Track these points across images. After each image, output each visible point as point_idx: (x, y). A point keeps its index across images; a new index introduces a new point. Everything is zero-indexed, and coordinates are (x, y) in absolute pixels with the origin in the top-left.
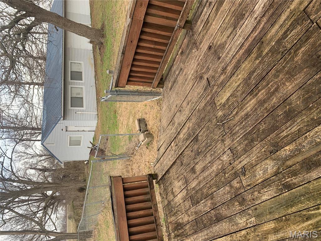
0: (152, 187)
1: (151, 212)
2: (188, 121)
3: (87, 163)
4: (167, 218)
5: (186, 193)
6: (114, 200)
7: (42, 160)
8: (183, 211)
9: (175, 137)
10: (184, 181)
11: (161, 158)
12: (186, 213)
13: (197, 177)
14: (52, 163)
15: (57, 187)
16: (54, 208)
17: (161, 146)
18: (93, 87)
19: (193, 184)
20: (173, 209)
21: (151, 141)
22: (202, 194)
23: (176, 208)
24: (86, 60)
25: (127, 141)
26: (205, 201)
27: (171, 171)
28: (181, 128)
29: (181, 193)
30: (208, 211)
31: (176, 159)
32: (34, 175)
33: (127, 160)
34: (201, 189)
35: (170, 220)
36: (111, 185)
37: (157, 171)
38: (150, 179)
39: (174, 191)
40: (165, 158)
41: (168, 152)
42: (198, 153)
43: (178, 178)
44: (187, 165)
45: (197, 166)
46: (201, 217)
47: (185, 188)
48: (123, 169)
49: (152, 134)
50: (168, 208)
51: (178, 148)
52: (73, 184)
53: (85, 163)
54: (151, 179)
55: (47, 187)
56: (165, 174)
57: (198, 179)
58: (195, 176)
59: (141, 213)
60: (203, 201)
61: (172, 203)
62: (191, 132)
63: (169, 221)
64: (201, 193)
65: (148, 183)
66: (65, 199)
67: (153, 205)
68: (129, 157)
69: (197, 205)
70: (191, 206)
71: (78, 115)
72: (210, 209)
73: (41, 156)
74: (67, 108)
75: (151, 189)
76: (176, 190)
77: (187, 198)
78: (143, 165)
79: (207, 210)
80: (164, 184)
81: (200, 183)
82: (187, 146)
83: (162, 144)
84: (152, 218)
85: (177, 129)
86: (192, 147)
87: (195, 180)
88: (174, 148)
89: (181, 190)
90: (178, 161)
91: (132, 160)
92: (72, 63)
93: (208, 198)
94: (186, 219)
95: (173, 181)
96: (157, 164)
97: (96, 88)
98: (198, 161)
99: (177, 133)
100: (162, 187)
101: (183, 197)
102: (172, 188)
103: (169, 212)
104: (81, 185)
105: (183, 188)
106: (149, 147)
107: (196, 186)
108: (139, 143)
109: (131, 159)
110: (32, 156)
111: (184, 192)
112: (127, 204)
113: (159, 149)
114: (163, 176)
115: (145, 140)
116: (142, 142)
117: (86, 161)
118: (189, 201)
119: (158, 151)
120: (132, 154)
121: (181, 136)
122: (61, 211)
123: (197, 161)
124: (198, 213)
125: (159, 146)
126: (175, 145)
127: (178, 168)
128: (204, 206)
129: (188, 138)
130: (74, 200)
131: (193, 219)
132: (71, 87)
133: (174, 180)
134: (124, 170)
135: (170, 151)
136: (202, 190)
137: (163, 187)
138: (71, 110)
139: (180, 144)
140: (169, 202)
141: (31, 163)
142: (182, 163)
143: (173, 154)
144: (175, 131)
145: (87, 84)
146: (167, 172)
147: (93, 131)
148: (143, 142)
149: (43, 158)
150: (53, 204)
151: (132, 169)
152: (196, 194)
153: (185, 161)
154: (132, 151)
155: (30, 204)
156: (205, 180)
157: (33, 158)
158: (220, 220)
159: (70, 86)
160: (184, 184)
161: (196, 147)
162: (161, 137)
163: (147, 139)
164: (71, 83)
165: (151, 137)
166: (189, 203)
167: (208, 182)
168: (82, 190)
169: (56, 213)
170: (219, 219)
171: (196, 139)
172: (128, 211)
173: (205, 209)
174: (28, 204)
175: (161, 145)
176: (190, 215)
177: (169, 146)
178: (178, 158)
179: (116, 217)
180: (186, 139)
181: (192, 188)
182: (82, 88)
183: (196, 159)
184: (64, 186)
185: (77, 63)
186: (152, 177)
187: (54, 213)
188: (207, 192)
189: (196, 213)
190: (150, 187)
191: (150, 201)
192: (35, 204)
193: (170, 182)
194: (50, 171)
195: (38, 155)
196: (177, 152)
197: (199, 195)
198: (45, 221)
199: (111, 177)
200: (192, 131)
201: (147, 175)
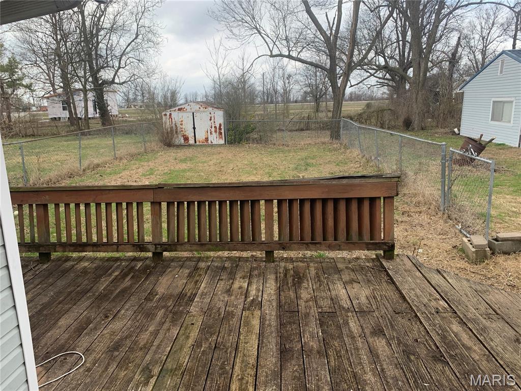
0: (370, 246)
1: (330, 239)
2: (487, 353)
3: (454, 132)
4: (317, 262)
5: (345, 306)
6: (357, 181)
7: (474, 55)
8: (318, 294)
9: (456, 313)
10: (365, 309)
11: (421, 272)
12: (312, 297)
13: (363, 336)
14: (467, 73)
15: (419, 84)
16: (386, 81)
17: (445, 278)
19: (353, 325)
20: (326, 276)
21: (467, 256)
22: (333, 337)
23: (326, 282)
25: (479, 210)
26: (320, 338)
27: (391, 287)
28: (473, 331)
29: (346, 296)
30: (303, 339)
31: (409, 304)
32: (447, 44)
33: (439, 206)
34: (341, 336)
35: (312, 267)
36: (384, 176)
37: (398, 260)
38: (386, 245)
39: (355, 285)
40: (418, 281)
41: (428, 290)
42: (408, 353)
43: (375, 297)
44: (391, 323)
45: (384, 342)
46: (298, 322)
47: (353, 306)
48: (423, 196)
49: (484, 262)
50: (331, 267)
51: (431, 313)
52: (419, 109)
53: (456, 130)
54: (385, 247)
55: (420, 67)
56: (388, 275)
57: (359, 336)
58: (367, 331)
59: (330, 222)
60: (321, 334)
61: (336, 276)
62: (457, 351)
63: (312, 264)
64: (335, 336)
65: (377, 241)
66: (398, 97)
67: (340, 244)
68: (444, 210)
69: (318, 322)
70: (320, 310)
72: (305, 342)
73: (484, 52)
75: (367, 244)
76: (355, 290)
77: (336, 306)
78: (422, 233)
79: (304, 337)
80: (372, 269)
81: (352, 338)
82: (429, 333)
83: (448, 282)
84: (319, 238)
85: (474, 321)
86: (425, 343)
87: (360, 330)
88: (433, 303)
89: (351, 298)
90: (405, 305)
91: (437, 214)
93: (322, 344)
94: (305, 295)
95: (371, 288)
96: (411, 264)
98: (393, 347)
99: (464, 320)
100: (368, 264)
101: (339, 299)
102: (359, 283)
103: (324, 267)
104: (416, 122)
105: (353, 302)
106: (455, 251)
107: (349, 329)
108: (469, 233)
109: (440, 214)
110: (486, 37)
111: (346, 304)
112: (348, 201)
113: (439, 272)
114: (386, 271)
115: (470, 246)
116: (469, 239)
117: (459, 130)
118: (329, 308)
119: (437, 270)
120: (449, 217)
121: (456, 327)
122: (382, 92)
123: (394, 344)
124: (305, 319)
125: (445, 275)
126: (440, 308)
127: (393, 303)
128: (312, 334)
129: (447, 341)
130: (393, 112)
131: (300, 307)
133: (373, 290)
134: (421, 199)
135: (430, 295)
136: (338, 337)
137: (368, 267)
139: (438, 321)
140: (339, 271)
141: (472, 37)
142: (398, 313)
143: (421, 299)
144: (470, 315)
146: (391, 279)
148: (469, 241)
149: (479, 57)
150: (393, 79)
151: (420, 213)
152: (336, 324)
153: (401, 321)
154: (454, 216)
155: (399, 44)
156: (355, 349)
157: (481, 38)
158: (282, 356)
160: (360, 307)
161: (423, 352)
162: (465, 282)
163: (474, 250)
165: (476, 259)
166: (326, 307)
167: (350, 354)
168: (408, 125)
169: (378, 85)
170: (284, 353)
171: (438, 358)
172: (336, 201)
173: (307, 335)
174: (398, 41)
175: (448, 278)
176: (307, 304)
177: (440, 294)
178: (411, 307)
179: (330, 183)
180: (444, 335)
181: (348, 320)
183: (399, 344)
184: (417, 94)
186: (389, 250)
187: (379, 82)
188: (332, 347)
189: (307, 315)
190: (370, 243)
191: (347, 240)
192: (397, 52)
193: (372, 282)
194: (449, 70)
195: (486, 47)
196: (423, 309)
197: (332, 330)
198: (368, 69)
199: (399, 177)
200: (460, 355)
201: (393, 240)
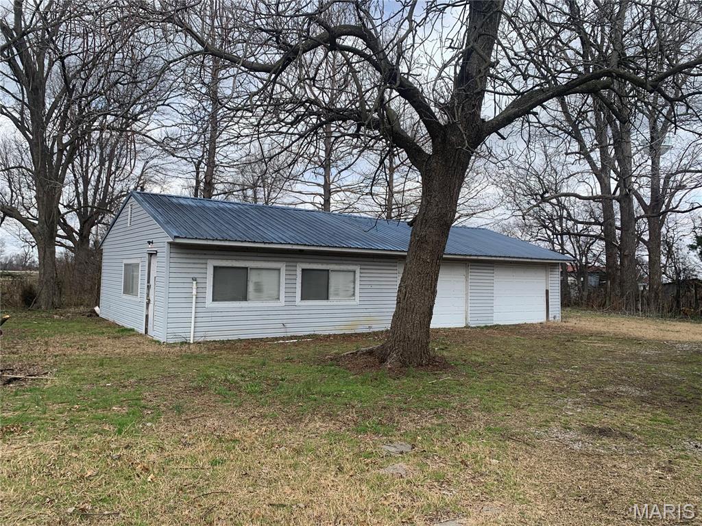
18: (283, 330)
24: (365, 311)
71: (186, 285)
74: (212, 257)
92: (352, 273)
97: (277, 339)
132: (279, 270)
138: (204, 266)
145: (293, 312)
147: (146, 329)
159: (282, 266)
164: (294, 268)
182: (279, 299)
185: (354, 288)
